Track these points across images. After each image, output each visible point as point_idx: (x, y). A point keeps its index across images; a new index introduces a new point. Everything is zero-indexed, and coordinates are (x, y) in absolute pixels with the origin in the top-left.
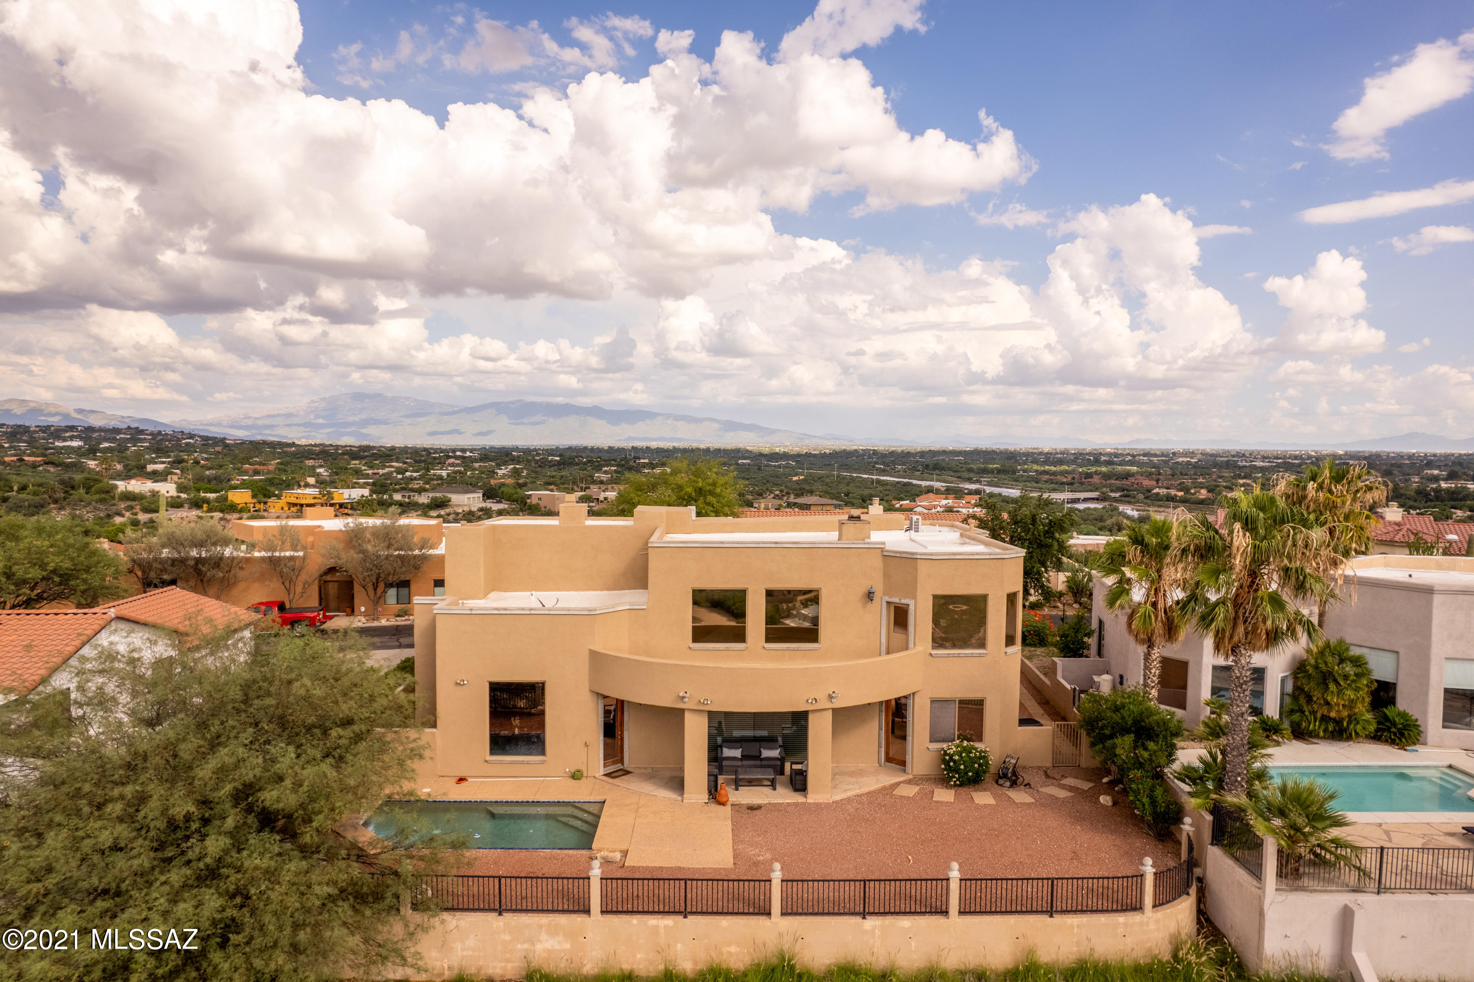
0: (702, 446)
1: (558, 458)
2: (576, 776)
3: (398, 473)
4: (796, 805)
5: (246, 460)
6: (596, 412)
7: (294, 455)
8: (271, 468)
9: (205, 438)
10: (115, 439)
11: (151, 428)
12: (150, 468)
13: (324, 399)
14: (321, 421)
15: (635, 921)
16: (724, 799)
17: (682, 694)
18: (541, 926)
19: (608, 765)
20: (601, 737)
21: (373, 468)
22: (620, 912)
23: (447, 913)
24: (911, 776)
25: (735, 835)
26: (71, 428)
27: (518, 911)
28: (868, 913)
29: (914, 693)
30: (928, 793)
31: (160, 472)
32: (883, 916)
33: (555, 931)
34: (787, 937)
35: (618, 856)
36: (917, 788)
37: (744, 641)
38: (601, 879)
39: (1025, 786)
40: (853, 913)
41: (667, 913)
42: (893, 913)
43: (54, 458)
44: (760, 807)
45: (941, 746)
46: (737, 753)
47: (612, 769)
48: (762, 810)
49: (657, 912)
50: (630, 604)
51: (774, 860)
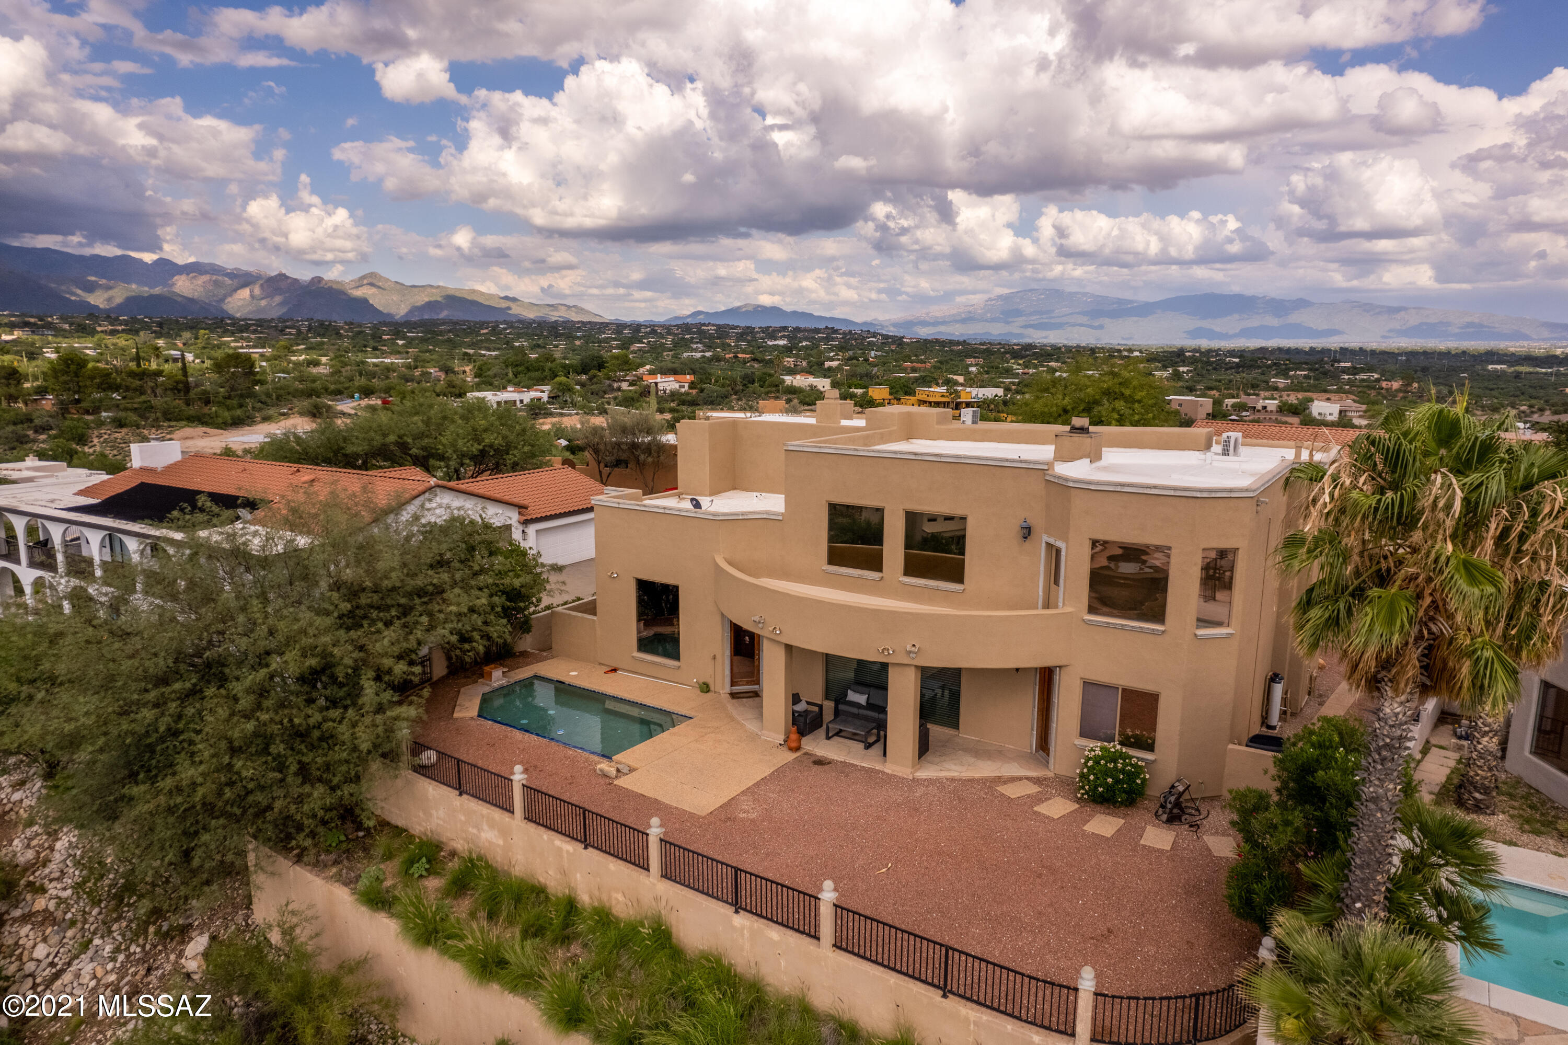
1: (1237, 360)
2: (705, 688)
4: (868, 770)
5: (907, 358)
7: (959, 353)
8: (928, 365)
9: (886, 337)
10: (814, 338)
11: (844, 328)
12: (827, 364)
15: (545, 837)
16: (794, 745)
17: (757, 618)
18: (483, 816)
19: (733, 684)
20: (728, 653)
21: (1027, 367)
22: (539, 824)
23: (428, 780)
24: (1050, 774)
25: (758, 784)
26: (784, 328)
27: (472, 796)
28: (741, 908)
29: (1060, 667)
30: (1039, 799)
31: (830, 369)
32: (755, 917)
33: (492, 825)
34: (663, 903)
35: (612, 771)
36: (1033, 789)
37: (879, 569)
38: (524, 785)
39: (1191, 826)
40: (726, 902)
41: (573, 838)
42: (766, 918)
43: (759, 356)
44: (829, 763)
45: (1091, 744)
46: (862, 699)
47: (737, 689)
48: (826, 767)
49: (564, 834)
50: (767, 513)
51: (753, 821)
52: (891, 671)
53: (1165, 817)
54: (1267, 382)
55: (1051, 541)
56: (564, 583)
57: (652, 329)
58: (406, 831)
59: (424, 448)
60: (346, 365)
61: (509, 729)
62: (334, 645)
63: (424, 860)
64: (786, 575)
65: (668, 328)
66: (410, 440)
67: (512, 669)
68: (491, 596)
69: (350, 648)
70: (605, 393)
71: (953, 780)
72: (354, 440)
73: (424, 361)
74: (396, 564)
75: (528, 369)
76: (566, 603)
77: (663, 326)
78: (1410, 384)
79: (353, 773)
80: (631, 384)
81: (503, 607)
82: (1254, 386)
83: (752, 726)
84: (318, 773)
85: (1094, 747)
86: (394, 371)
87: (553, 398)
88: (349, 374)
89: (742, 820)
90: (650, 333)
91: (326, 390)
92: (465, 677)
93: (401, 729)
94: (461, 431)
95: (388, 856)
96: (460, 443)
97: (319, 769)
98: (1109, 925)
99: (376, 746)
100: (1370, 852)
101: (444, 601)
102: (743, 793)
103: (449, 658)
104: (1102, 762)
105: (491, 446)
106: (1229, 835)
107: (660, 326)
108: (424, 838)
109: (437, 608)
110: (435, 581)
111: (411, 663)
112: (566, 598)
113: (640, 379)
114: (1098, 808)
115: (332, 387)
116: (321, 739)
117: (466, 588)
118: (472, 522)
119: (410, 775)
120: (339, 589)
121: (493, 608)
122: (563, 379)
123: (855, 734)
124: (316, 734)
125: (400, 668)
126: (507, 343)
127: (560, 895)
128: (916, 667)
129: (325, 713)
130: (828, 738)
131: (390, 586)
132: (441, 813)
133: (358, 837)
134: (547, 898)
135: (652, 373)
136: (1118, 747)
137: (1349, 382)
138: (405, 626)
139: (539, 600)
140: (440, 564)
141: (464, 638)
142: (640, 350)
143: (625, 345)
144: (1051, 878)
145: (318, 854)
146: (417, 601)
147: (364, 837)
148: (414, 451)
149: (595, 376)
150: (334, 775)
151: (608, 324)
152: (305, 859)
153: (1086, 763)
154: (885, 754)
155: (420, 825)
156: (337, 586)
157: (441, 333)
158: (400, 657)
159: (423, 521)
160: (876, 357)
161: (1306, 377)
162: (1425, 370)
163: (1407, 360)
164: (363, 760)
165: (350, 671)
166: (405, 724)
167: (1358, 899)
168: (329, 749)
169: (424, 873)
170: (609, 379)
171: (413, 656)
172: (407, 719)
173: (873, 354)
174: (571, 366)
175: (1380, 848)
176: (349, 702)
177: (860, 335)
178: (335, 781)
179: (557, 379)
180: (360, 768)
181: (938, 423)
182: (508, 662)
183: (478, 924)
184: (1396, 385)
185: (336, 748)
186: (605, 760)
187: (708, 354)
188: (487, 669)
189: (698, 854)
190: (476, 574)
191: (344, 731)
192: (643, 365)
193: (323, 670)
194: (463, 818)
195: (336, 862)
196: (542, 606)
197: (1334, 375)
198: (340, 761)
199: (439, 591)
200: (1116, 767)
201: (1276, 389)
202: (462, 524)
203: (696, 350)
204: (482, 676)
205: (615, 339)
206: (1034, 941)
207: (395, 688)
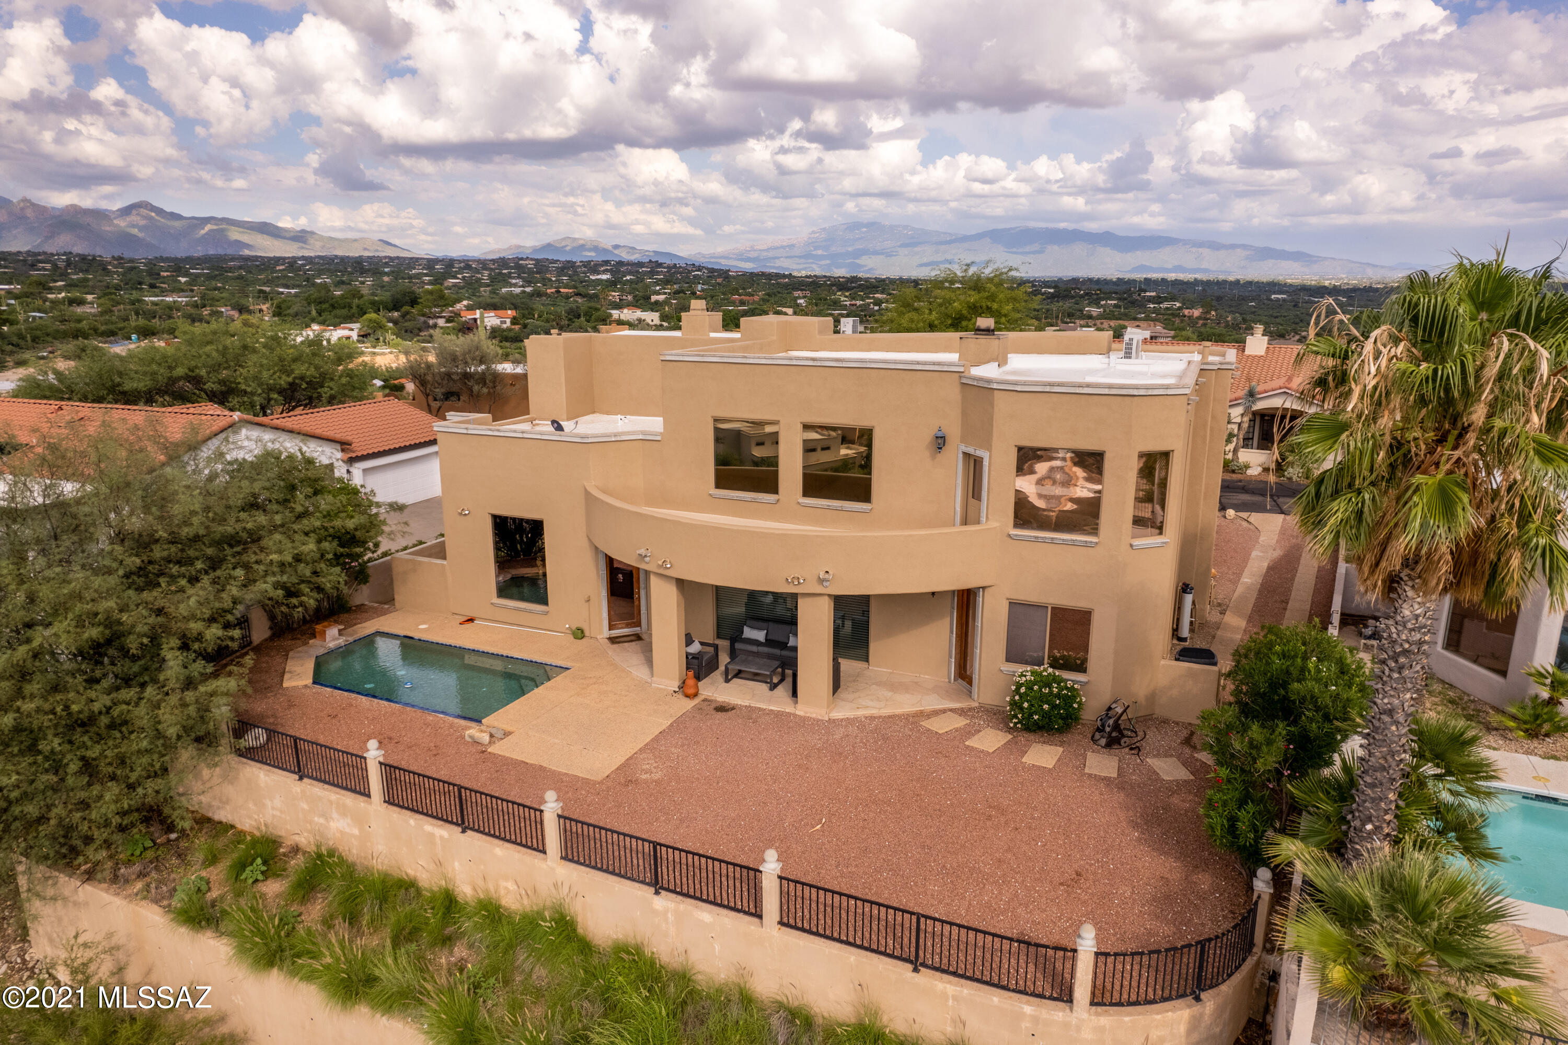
0: (1231, 278)
1: (1052, 291)
2: (579, 634)
3: (875, 304)
4: (778, 714)
5: (735, 291)
6: (1107, 239)
7: (786, 286)
8: (756, 298)
9: (712, 270)
10: (638, 272)
11: (668, 262)
12: (654, 298)
13: (824, 229)
14: (820, 252)
15: (412, 822)
16: (691, 691)
17: (642, 551)
18: (331, 802)
19: (611, 628)
20: (604, 593)
21: (853, 299)
22: (402, 807)
23: (258, 765)
24: (975, 704)
25: (656, 739)
26: (607, 262)
27: (316, 779)
28: (662, 888)
29: (984, 588)
30: (968, 732)
31: (657, 302)
32: (680, 897)
33: (344, 811)
34: (566, 890)
35: (485, 738)
36: (961, 722)
37: (776, 491)
38: (381, 763)
39: (1131, 749)
40: (643, 882)
41: (447, 821)
42: (694, 897)
43: (582, 290)
44: (733, 709)
45: (1020, 669)
46: (760, 635)
47: (616, 633)
48: (730, 713)
49: (436, 818)
50: (643, 433)
51: (658, 782)
52: (801, 602)
53: (1103, 742)
54: (1081, 311)
55: (970, 450)
56: (406, 523)
57: (467, 264)
58: (232, 827)
59: (222, 382)
60: (119, 303)
61: (353, 695)
62: (121, 611)
63: (259, 861)
64: (667, 502)
65: (484, 264)
66: (203, 372)
67: (349, 625)
68: (319, 541)
69: (145, 612)
70: (420, 330)
71: (872, 718)
72: (132, 375)
73: (213, 299)
74: (197, 507)
75: (333, 307)
76: (405, 548)
77: (479, 261)
78: (1208, 312)
79: (158, 766)
80: (448, 321)
81: (335, 554)
82: (1070, 315)
83: (640, 672)
84: (110, 769)
85: (1023, 672)
86: (178, 310)
87: (363, 336)
88: (122, 313)
89: (646, 782)
90: (465, 268)
91: (96, 330)
92: (293, 639)
93: (219, 707)
94: (265, 362)
95: (212, 859)
96: (265, 375)
97: (110, 764)
98: (1076, 866)
99: (187, 729)
100: (1383, 769)
101: (262, 549)
102: (640, 750)
103: (272, 617)
104: (1036, 688)
105: (302, 378)
106: (1172, 756)
107: (474, 261)
108: (257, 834)
109: (253, 558)
110: (249, 526)
111: (227, 626)
112: (410, 541)
113: (458, 315)
114: (1032, 737)
115: (103, 328)
116: (112, 726)
117: (290, 535)
118: (291, 457)
119: (234, 759)
120: (123, 541)
121: (322, 556)
122: (373, 316)
123: (756, 674)
124: (104, 720)
125: (214, 632)
126: (308, 280)
127: (436, 889)
128: (829, 595)
129: (114, 695)
130: (727, 681)
131: (191, 535)
132: (278, 802)
133: (169, 841)
134: (419, 892)
135: (469, 308)
136: (1050, 670)
137: (1155, 311)
138: (214, 582)
139: (377, 545)
140: (252, 505)
141: (291, 593)
142: (455, 285)
143: (439, 279)
144: (1003, 819)
145: (116, 869)
146: (228, 551)
147: (177, 839)
148: (209, 386)
149: (407, 313)
150: (132, 770)
151: (417, 259)
152: (99, 876)
153: (1018, 689)
154: (795, 693)
155: (250, 817)
156: (121, 537)
157: (230, 269)
158: (212, 620)
159: (228, 457)
160: (703, 290)
161: (1115, 306)
162: (1219, 299)
163: (1204, 290)
164: (170, 747)
165: (145, 641)
166: (224, 700)
167: (1369, 819)
168: (123, 738)
169: (260, 877)
170: (423, 315)
171: (230, 617)
172: (227, 694)
173: (699, 287)
174: (381, 302)
175: (1394, 764)
176: (147, 678)
177: (685, 269)
178: (133, 777)
179: (367, 316)
180: (167, 758)
181: (820, 332)
182: (344, 616)
183: (336, 934)
184: (1196, 313)
185: (133, 736)
186: (473, 724)
187: (528, 289)
188: (319, 627)
189: (601, 828)
190: (300, 517)
191: (141, 715)
192: (459, 300)
193: (109, 642)
194: (305, 806)
195: (141, 875)
196: (379, 552)
197: (1141, 304)
198: (139, 751)
199: (255, 538)
200: (1051, 692)
201: (1090, 317)
202: (278, 458)
203: (515, 285)
204: (313, 636)
205: (426, 275)
206: (1000, 893)
207: (208, 657)
